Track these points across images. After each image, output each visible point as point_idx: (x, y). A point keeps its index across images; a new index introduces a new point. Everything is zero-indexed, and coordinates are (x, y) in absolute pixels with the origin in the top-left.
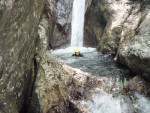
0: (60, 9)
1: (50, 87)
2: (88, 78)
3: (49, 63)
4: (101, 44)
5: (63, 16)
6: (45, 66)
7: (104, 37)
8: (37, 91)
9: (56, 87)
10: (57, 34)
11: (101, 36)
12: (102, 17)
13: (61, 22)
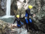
4: (16, 15)
9: (1, 29)
10: (2, 12)
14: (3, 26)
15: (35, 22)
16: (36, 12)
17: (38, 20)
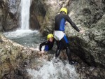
1: (2, 60)
2: (32, 52)
4: (42, 28)
9: (8, 60)
10: (10, 20)
11: (42, 22)
13: (13, 11)
14: (13, 53)
15: (86, 45)
16: (90, 22)
17: (96, 41)
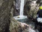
0: (17, 5)
1: (13, 28)
2: (24, 25)
3: (13, 21)
4: (28, 15)
5: (18, 7)
6: (12, 22)
7: (29, 13)
8: (10, 29)
9: (15, 28)
10: (16, 12)
11: (28, 13)
12: (29, 7)
13: (17, 9)
14: (17, 25)
